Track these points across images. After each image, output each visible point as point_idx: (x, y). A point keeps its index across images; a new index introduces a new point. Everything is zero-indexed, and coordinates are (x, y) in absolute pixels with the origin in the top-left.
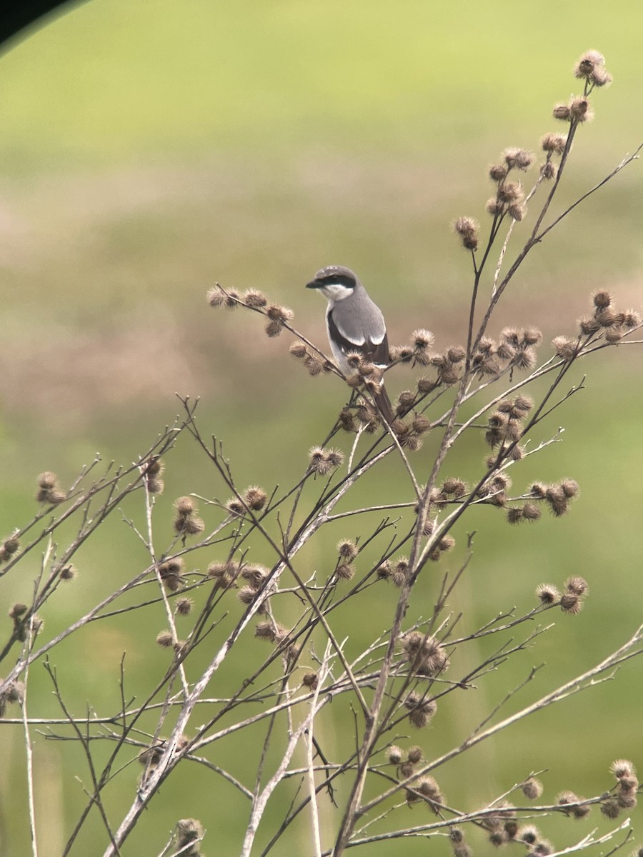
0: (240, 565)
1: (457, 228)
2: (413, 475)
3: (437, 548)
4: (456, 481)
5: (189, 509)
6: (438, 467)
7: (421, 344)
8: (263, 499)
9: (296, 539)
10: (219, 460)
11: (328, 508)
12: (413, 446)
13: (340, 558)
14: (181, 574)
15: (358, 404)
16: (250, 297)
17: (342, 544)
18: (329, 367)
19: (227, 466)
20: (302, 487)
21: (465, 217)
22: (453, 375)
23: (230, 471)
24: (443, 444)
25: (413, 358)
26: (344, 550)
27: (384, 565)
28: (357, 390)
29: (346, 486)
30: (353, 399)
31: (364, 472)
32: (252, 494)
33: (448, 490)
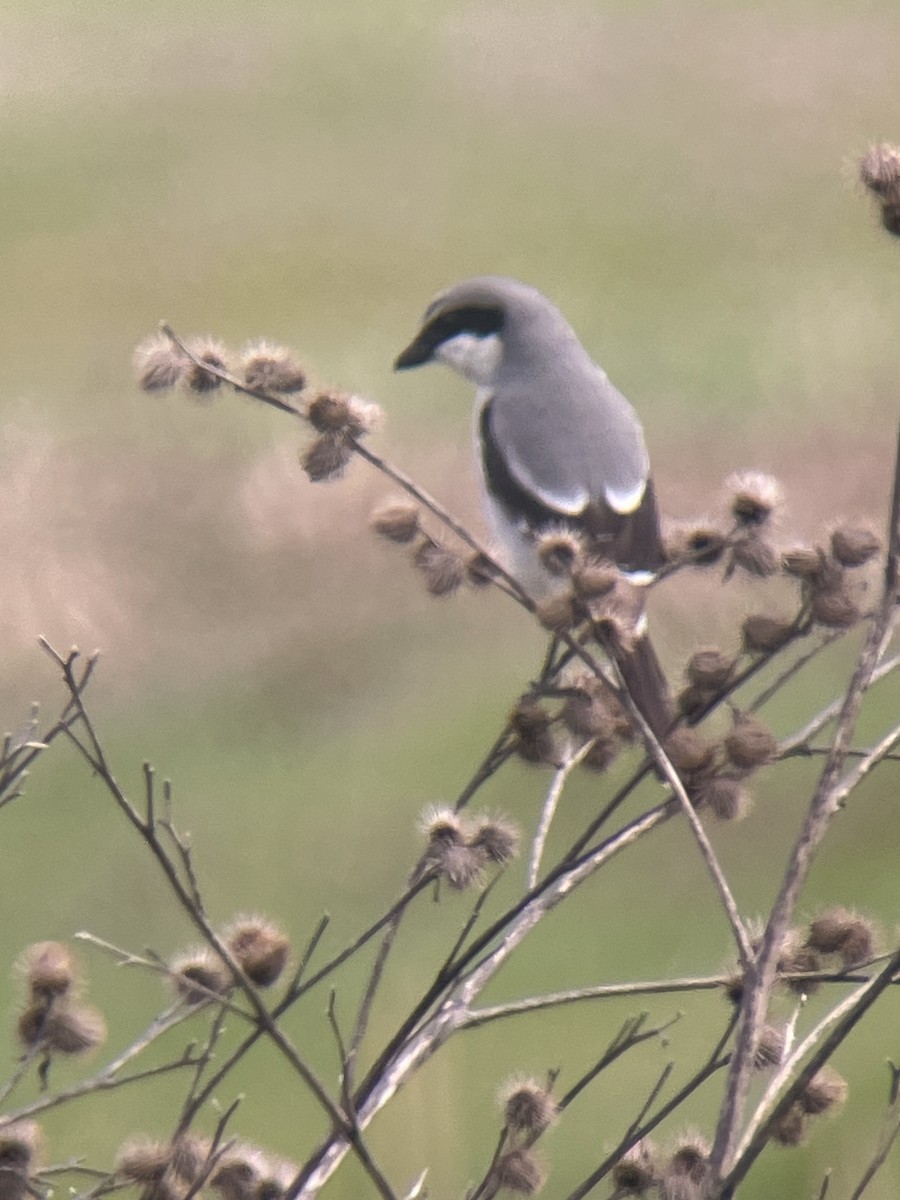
0: (215, 1145)
1: (866, 177)
2: (726, 889)
3: (796, 1109)
4: (844, 917)
5: (58, 977)
6: (802, 870)
7: (751, 513)
8: (279, 955)
9: (377, 1075)
10: (160, 836)
11: (470, 986)
12: (724, 808)
13: (504, 1133)
14: (35, 1169)
15: (563, 684)
16: (259, 365)
17: (512, 1089)
18: (485, 572)
19: (185, 855)
20: (396, 923)
21: (886, 146)
22: (847, 602)
23: (193, 868)
24: (817, 801)
25: (728, 553)
26: (518, 1108)
27: (634, 1154)
28: (568, 640)
29: (523, 923)
30: (551, 670)
31: (577, 883)
32: (247, 939)
33: (826, 941)
